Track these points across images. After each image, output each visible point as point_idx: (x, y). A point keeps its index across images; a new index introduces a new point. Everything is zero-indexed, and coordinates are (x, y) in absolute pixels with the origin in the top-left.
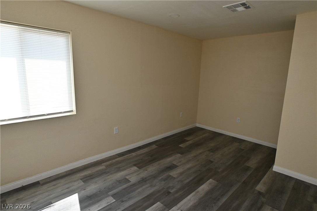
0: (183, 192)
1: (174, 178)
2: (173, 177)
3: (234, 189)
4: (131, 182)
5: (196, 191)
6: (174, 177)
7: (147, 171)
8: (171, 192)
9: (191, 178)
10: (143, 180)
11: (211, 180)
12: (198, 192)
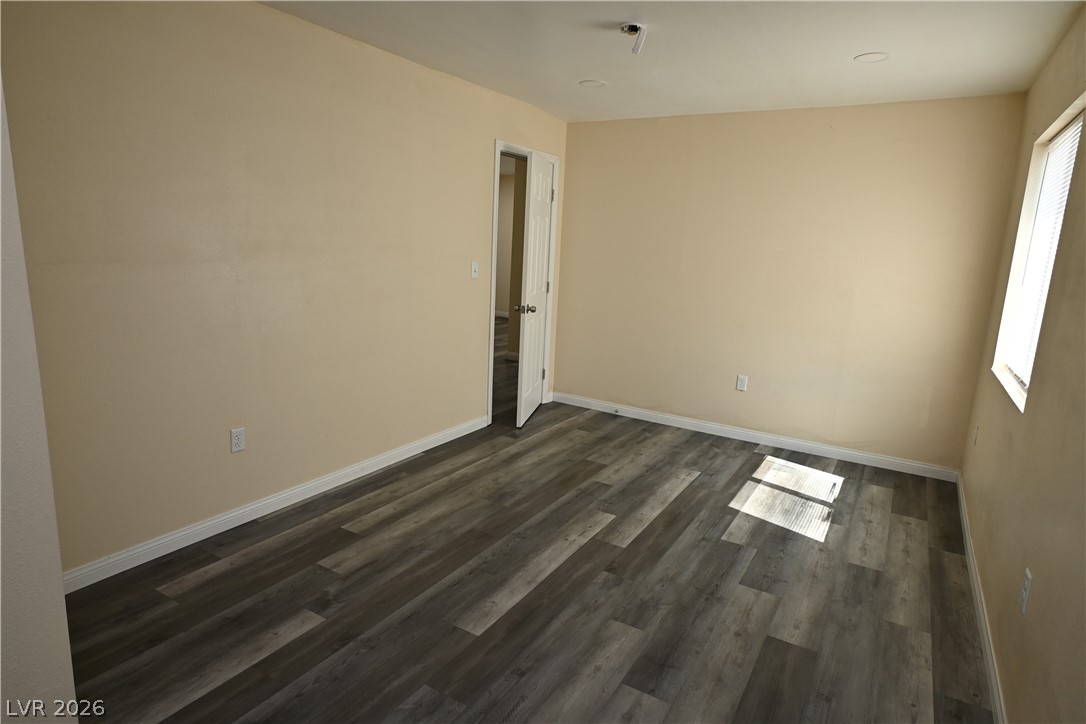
0: (574, 577)
1: (617, 619)
2: (622, 621)
3: (407, 608)
4: (740, 583)
5: (534, 586)
6: (618, 623)
7: (734, 628)
8: (605, 574)
9: (556, 625)
10: (712, 594)
11: (479, 632)
12: (529, 583)
